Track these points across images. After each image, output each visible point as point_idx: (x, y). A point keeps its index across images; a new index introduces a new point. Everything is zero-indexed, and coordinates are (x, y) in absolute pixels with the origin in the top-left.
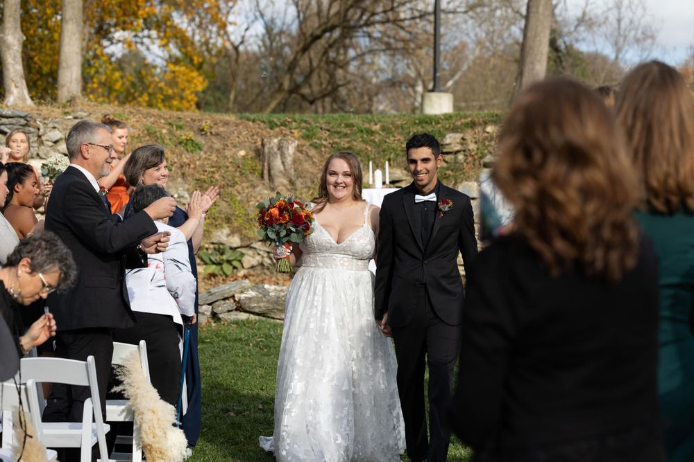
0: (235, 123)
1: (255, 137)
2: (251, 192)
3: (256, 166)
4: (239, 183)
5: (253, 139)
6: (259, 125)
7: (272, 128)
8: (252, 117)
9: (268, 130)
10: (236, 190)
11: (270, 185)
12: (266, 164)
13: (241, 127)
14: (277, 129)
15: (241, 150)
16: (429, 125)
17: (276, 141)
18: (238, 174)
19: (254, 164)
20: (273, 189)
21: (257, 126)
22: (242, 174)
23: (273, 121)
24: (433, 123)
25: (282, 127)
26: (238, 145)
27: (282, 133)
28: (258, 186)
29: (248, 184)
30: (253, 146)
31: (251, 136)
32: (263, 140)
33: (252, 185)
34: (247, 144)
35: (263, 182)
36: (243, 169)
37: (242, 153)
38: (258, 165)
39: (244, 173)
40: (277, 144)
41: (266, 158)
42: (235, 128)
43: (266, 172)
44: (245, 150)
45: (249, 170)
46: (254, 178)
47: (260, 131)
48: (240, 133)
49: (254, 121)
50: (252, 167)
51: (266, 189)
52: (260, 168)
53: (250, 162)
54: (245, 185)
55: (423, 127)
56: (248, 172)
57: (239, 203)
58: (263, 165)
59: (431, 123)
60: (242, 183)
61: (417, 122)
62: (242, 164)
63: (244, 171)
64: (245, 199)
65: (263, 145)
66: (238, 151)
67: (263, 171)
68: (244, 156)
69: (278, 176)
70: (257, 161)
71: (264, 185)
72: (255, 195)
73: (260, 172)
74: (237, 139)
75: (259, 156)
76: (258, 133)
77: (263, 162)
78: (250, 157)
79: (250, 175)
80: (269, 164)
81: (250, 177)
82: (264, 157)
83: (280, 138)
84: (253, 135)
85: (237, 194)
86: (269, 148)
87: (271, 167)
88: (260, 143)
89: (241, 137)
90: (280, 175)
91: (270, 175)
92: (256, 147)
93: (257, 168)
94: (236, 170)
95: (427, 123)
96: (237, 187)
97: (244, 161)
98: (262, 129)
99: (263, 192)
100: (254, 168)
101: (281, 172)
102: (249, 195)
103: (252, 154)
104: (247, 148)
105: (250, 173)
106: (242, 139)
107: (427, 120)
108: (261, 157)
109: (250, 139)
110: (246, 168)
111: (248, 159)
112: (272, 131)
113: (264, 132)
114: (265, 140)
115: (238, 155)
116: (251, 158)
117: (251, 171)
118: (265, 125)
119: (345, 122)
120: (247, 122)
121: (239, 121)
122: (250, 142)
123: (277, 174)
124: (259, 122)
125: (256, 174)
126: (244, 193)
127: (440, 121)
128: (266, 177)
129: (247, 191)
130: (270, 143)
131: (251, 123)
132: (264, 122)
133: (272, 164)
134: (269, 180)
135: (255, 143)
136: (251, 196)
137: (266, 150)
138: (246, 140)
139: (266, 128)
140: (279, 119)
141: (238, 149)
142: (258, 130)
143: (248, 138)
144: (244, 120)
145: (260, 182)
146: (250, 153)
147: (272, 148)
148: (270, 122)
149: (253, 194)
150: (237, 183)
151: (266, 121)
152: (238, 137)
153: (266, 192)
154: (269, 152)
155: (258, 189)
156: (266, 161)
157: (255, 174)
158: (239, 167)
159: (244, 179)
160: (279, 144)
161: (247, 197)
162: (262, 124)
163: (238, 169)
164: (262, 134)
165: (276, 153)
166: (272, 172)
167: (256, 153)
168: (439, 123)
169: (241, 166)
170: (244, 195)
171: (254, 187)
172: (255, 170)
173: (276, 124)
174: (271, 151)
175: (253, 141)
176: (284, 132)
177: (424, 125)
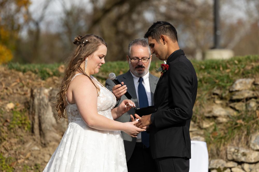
0: (3, 73)
1: (25, 88)
2: (20, 148)
3: (25, 120)
4: (7, 139)
5: (23, 91)
6: (30, 75)
7: (43, 78)
8: (23, 67)
9: (40, 80)
10: (3, 146)
11: (41, 141)
12: (36, 117)
13: (10, 78)
14: (49, 80)
15: (10, 102)
16: (216, 70)
17: (46, 91)
18: (5, 129)
19: (24, 118)
20: (45, 144)
21: (28, 76)
22: (10, 129)
23: (46, 71)
24: (221, 69)
25: (55, 77)
26: (6, 97)
27: (55, 83)
28: (27, 142)
29: (16, 140)
30: (23, 98)
31: (20, 87)
32: (32, 91)
33: (21, 141)
34: (17, 96)
35: (34, 137)
36: (12, 124)
37: (11, 106)
38: (28, 118)
39: (11, 128)
40: (48, 94)
41: (37, 110)
42: (3, 79)
43: (36, 126)
44: (14, 102)
45: (18, 124)
46: (23, 133)
47: (30, 81)
48: (9, 84)
49: (24, 71)
50: (21, 121)
51: (37, 144)
52: (30, 122)
53: (19, 116)
54: (13, 141)
55: (209, 73)
56: (17, 127)
57: (6, 161)
58: (34, 119)
59: (219, 68)
60: (10, 138)
61: (203, 67)
62: (10, 119)
63: (12, 126)
64: (13, 157)
65: (33, 96)
66: (7, 103)
67: (33, 125)
68: (12, 109)
69: (50, 131)
70: (26, 114)
71: (34, 140)
72: (24, 151)
73: (30, 126)
74: (5, 91)
75: (29, 109)
76: (28, 84)
77: (34, 115)
78: (18, 109)
79: (19, 130)
80: (39, 117)
81: (20, 132)
82: (34, 110)
83: (51, 88)
84: (23, 86)
85: (4, 151)
86: (39, 99)
87: (42, 121)
88: (29, 95)
89: (9, 88)
90: (53, 129)
91: (40, 129)
92: (26, 99)
93: (27, 122)
94: (3, 125)
95: (214, 68)
96: (4, 143)
97: (12, 115)
98: (33, 80)
99: (33, 149)
100: (23, 122)
101: (53, 126)
102: (17, 153)
103: (21, 107)
104: (16, 100)
105: (19, 127)
106: (11, 91)
107: (214, 64)
108: (31, 110)
109: (19, 90)
110: (14, 122)
111: (16, 112)
112: (43, 82)
113: (35, 83)
114: (35, 91)
115: (7, 108)
116: (21, 111)
117: (20, 125)
118: (37, 76)
119: (123, 70)
120: (16, 72)
121: (8, 72)
122: (20, 94)
123: (48, 128)
124: (30, 72)
125: (26, 128)
126: (12, 149)
127: (229, 66)
128: (37, 131)
129: (15, 148)
130: (40, 95)
131: (21, 74)
132: (35, 72)
133: (42, 117)
134: (40, 134)
135: (25, 94)
136: (20, 153)
137: (36, 102)
138: (15, 91)
139: (37, 78)
140: (52, 69)
141: (6, 102)
142: (28, 80)
143: (17, 90)
144: (13, 71)
145: (30, 137)
146: (20, 105)
147: (43, 99)
148: (42, 72)
149: (22, 151)
150: (5, 140)
151: (37, 71)
152: (7, 89)
153: (36, 148)
154: (40, 104)
155: (27, 146)
156: (37, 114)
157: (24, 128)
158: (6, 121)
159: (13, 134)
160: (51, 95)
161: (16, 155)
162: (33, 75)
163: (6, 124)
164: (33, 85)
165: (47, 105)
166: (43, 126)
167: (25, 106)
168: (227, 68)
169: (9, 120)
170: (13, 152)
171: (23, 142)
172: (25, 124)
173: (48, 74)
174: (42, 102)
175: (23, 93)
176: (57, 82)
177: (210, 70)
